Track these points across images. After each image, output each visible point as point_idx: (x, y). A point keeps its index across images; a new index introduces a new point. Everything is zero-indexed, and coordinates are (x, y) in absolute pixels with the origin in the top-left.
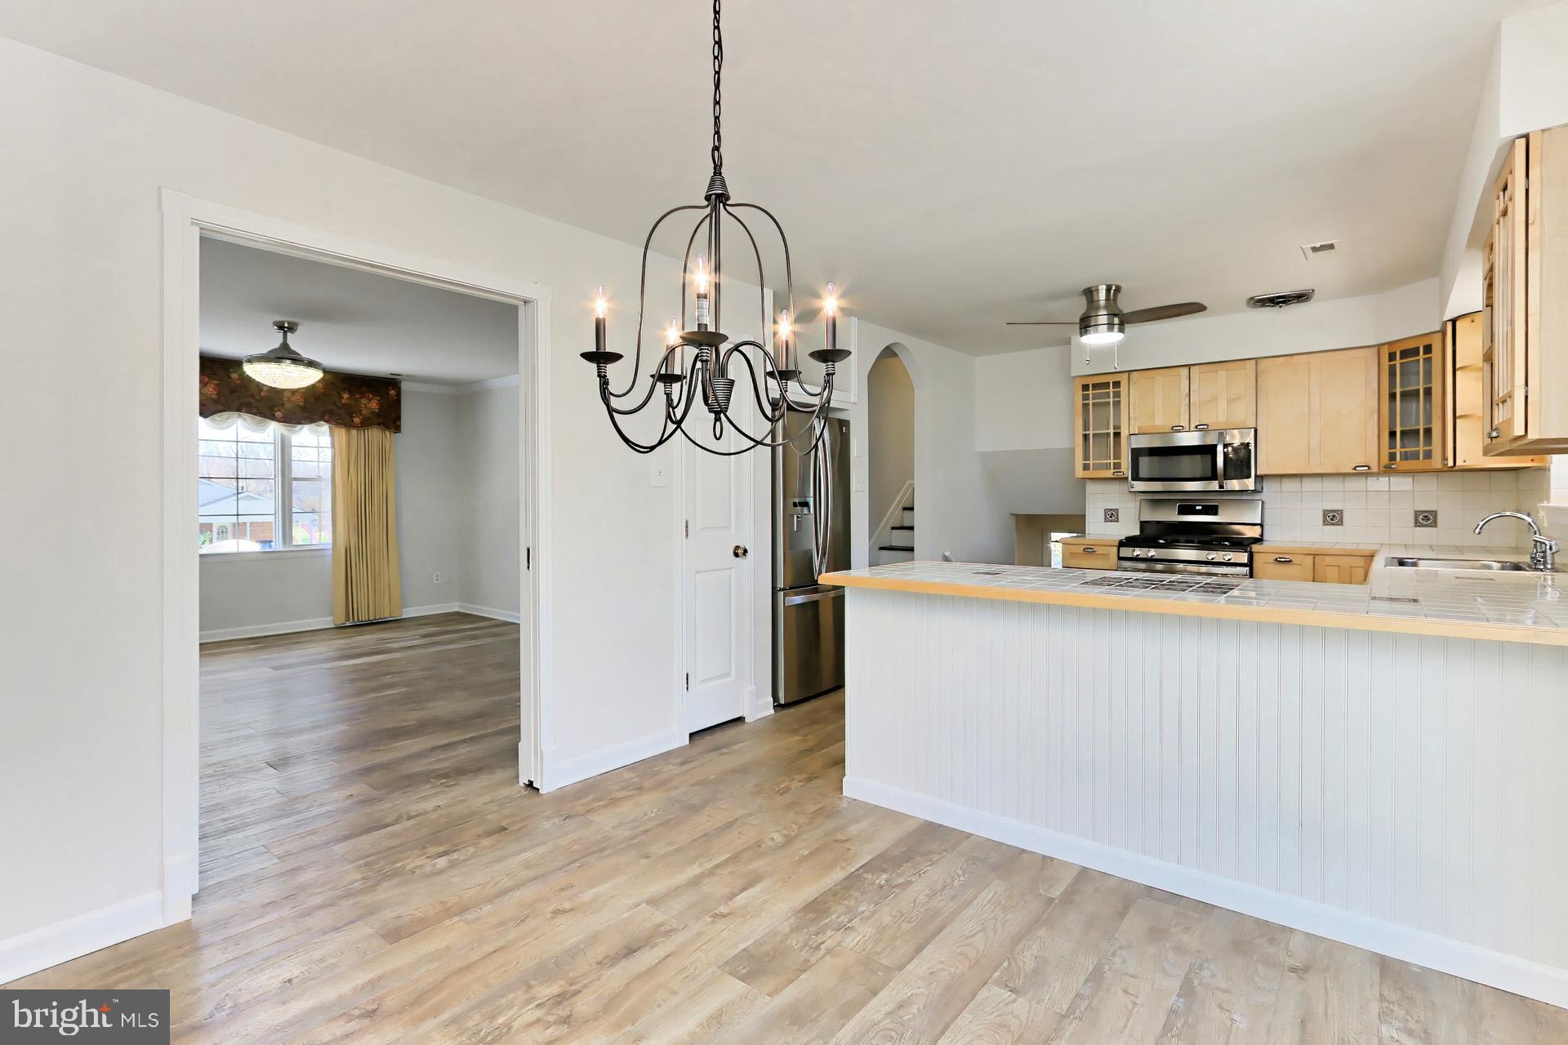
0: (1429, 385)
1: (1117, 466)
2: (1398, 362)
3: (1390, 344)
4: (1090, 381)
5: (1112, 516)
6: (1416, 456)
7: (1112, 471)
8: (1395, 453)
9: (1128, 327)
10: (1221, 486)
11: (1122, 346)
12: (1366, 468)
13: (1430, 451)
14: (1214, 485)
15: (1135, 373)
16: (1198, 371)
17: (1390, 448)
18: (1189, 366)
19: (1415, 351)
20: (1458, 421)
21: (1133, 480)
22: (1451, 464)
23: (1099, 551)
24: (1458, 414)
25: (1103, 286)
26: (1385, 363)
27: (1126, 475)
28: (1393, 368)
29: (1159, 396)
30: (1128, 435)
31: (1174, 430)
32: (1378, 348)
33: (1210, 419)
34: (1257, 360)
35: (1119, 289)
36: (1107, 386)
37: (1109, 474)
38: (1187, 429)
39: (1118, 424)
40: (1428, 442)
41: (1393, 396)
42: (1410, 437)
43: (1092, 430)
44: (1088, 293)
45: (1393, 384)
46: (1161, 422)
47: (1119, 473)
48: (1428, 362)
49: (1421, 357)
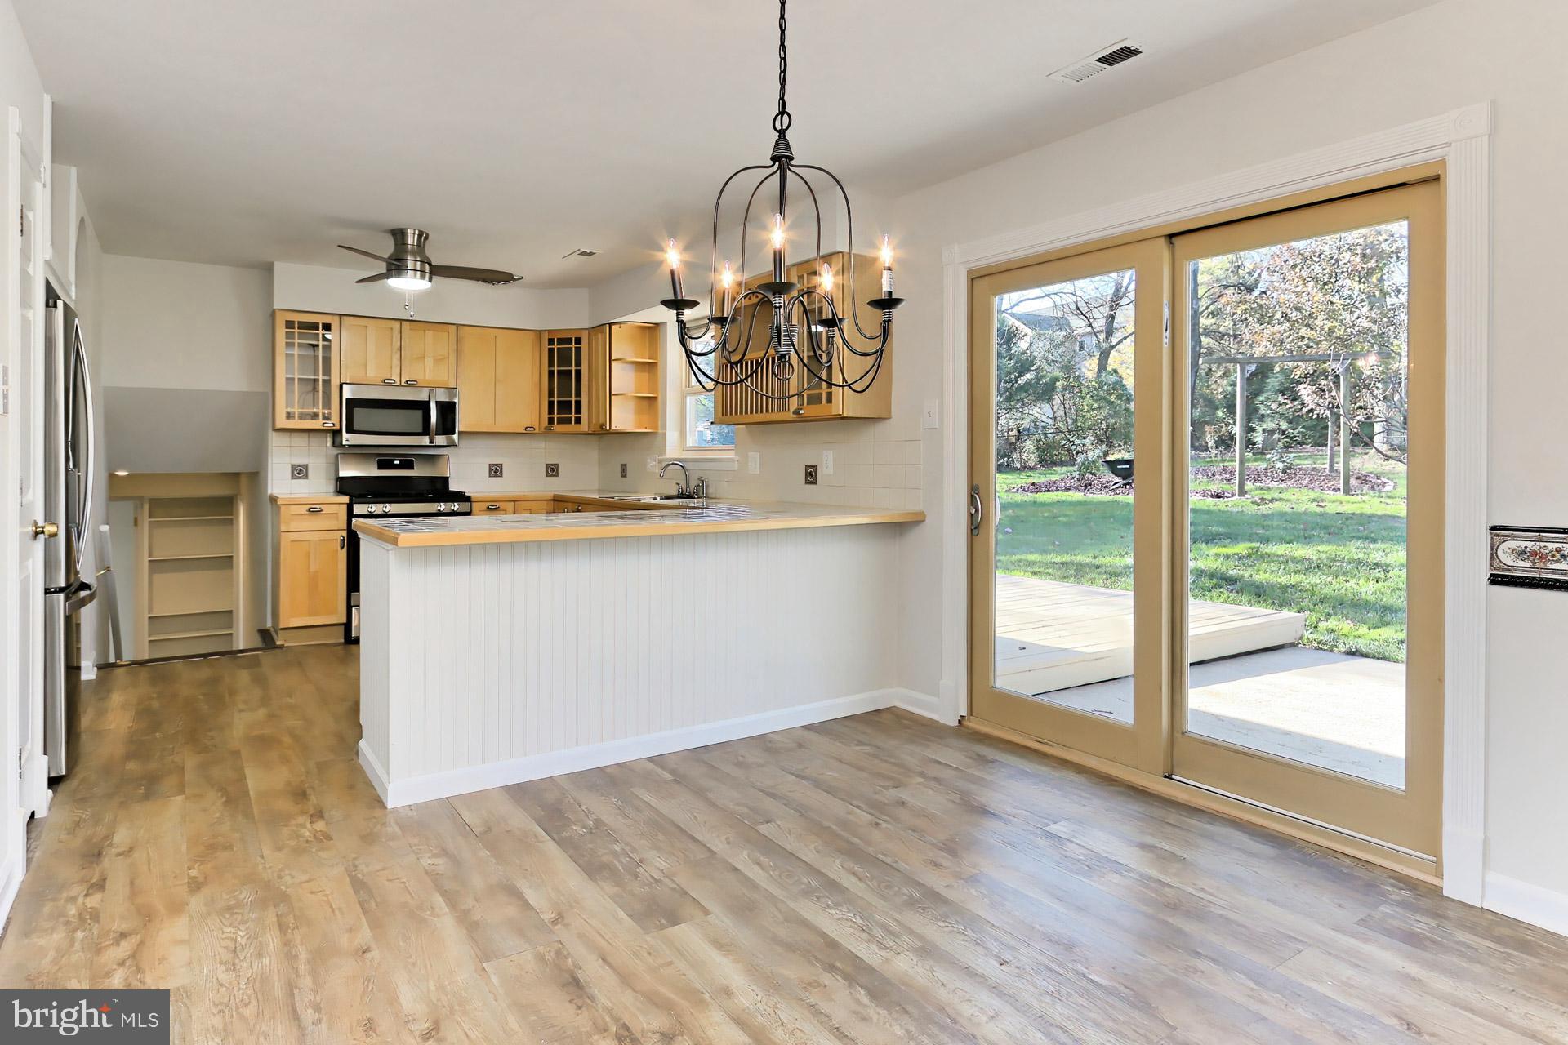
0: (579, 368)
1: (328, 418)
2: (556, 347)
3: (549, 331)
4: (297, 318)
5: (300, 472)
6: (569, 421)
7: (322, 422)
8: (553, 418)
9: (435, 278)
10: (431, 442)
11: (426, 294)
12: (532, 429)
13: (580, 418)
14: (426, 440)
15: (346, 317)
16: (408, 328)
17: (549, 414)
18: (401, 320)
19: (569, 341)
20: (613, 397)
21: (347, 432)
22: (608, 428)
23: (327, 509)
24: (613, 392)
25: (415, 230)
26: (546, 347)
27: (337, 427)
28: (551, 351)
29: (371, 346)
30: (339, 383)
31: (387, 383)
32: (539, 333)
33: (418, 376)
34: (457, 325)
35: (429, 237)
36: (315, 326)
37: (317, 424)
38: (398, 384)
39: (327, 370)
40: (578, 411)
41: (551, 373)
42: (565, 406)
43: (296, 374)
44: (399, 234)
45: (551, 364)
46: (373, 373)
47: (329, 425)
48: (578, 350)
49: (573, 346)
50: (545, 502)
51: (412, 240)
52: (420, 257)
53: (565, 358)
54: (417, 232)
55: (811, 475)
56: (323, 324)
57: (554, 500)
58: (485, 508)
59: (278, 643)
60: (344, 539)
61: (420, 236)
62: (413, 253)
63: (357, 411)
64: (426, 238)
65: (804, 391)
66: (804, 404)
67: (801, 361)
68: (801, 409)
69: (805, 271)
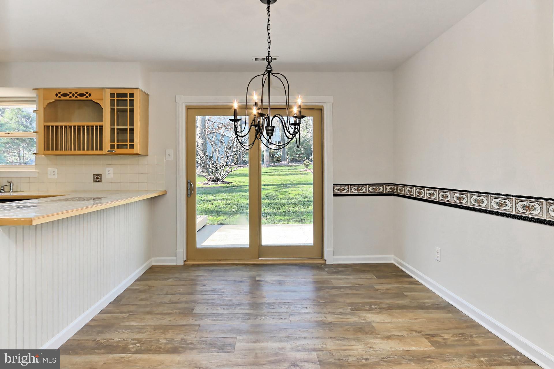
65: (115, 142)
66: (115, 148)
67: (112, 130)
68: (114, 150)
69: (116, 92)
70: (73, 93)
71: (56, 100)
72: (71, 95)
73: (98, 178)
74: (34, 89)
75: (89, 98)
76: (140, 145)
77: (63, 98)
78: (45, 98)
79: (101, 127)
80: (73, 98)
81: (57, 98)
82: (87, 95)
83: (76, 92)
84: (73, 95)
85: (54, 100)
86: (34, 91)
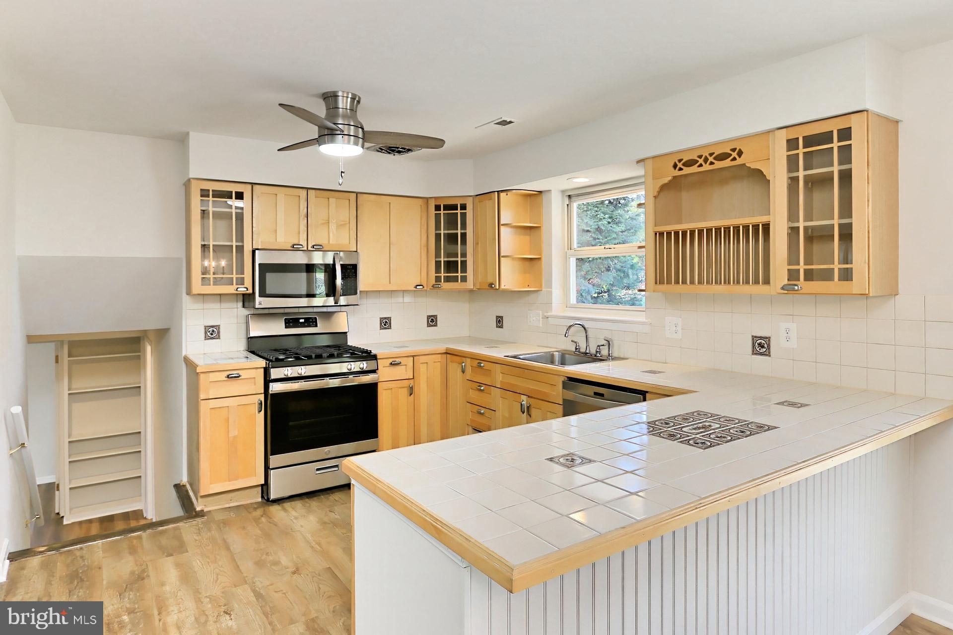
0: (464, 232)
1: (241, 282)
2: (442, 212)
3: (436, 198)
4: (212, 186)
5: (212, 332)
6: (455, 279)
7: (235, 286)
8: (440, 276)
10: (336, 302)
12: (422, 287)
13: (466, 276)
14: (331, 301)
15: (257, 186)
17: (436, 272)
18: (308, 189)
19: (454, 207)
20: (502, 259)
21: (260, 296)
22: (497, 288)
23: (244, 374)
24: (502, 254)
25: (348, 93)
26: (433, 211)
27: (250, 291)
28: (438, 217)
29: (281, 215)
30: (251, 249)
31: (294, 248)
32: (427, 200)
33: (322, 241)
34: (357, 193)
35: (361, 102)
36: (228, 195)
37: (230, 289)
38: (305, 248)
39: (240, 237)
40: (464, 270)
41: (438, 236)
42: (451, 266)
43: (211, 240)
44: (330, 98)
45: (438, 227)
46: (284, 239)
47: (242, 290)
48: (464, 216)
49: (459, 211)
50: (440, 355)
51: (343, 103)
52: (354, 122)
53: (451, 222)
54: (350, 96)
55: (761, 346)
56: (236, 193)
57: (446, 353)
58: (388, 364)
59: (198, 509)
60: (261, 403)
61: (353, 99)
62: (345, 116)
63: (269, 276)
64: (359, 102)
65: (799, 265)
66: (799, 280)
67: (794, 231)
68: (796, 285)
69: (800, 134)
70: (706, 156)
71: (674, 177)
72: (701, 161)
73: (763, 347)
74: (638, 162)
75: (739, 161)
76: (871, 271)
77: (719, 164)
78: (655, 178)
79: (766, 227)
80: (707, 167)
81: (677, 173)
82: (734, 154)
83: (699, 154)
84: (706, 160)
85: (670, 178)
86: (638, 164)
